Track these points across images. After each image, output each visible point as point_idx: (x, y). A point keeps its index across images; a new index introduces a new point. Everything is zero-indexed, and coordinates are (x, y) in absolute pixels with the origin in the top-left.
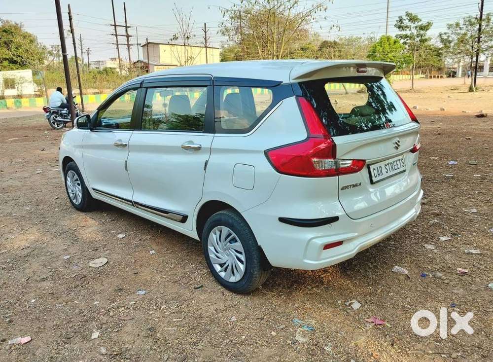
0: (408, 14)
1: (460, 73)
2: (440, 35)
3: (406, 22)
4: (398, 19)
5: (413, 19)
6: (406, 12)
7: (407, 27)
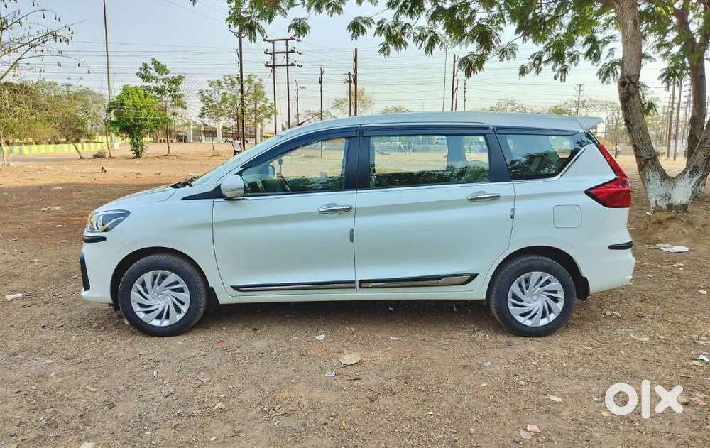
0: (154, 62)
1: (191, 137)
2: (201, 92)
3: (153, 72)
4: (142, 66)
5: (160, 68)
6: (153, 60)
7: (152, 77)
